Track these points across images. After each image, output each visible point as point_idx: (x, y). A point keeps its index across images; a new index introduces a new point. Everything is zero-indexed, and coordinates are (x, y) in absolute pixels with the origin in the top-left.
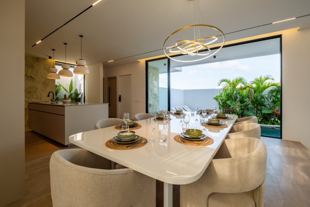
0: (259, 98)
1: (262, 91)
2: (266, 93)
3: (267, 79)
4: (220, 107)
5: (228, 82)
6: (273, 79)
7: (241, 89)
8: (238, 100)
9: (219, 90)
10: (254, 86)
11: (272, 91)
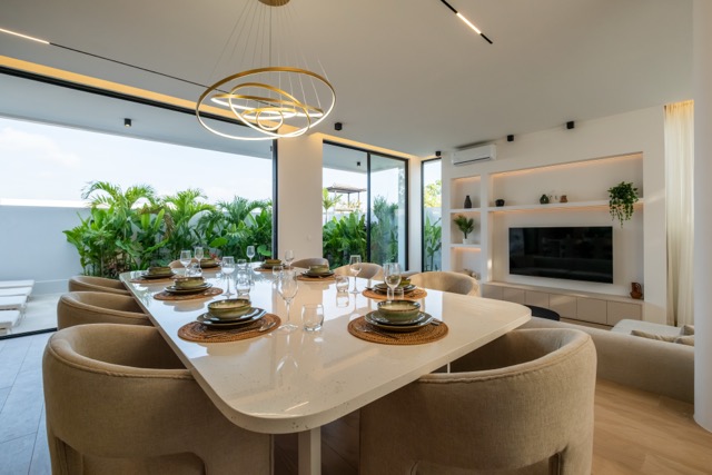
0: (181, 232)
1: (188, 220)
2: (193, 222)
3: (197, 195)
4: (83, 260)
5: (112, 191)
6: (206, 197)
7: (146, 211)
8: (133, 238)
9: (78, 211)
10: (172, 206)
11: (204, 220)
